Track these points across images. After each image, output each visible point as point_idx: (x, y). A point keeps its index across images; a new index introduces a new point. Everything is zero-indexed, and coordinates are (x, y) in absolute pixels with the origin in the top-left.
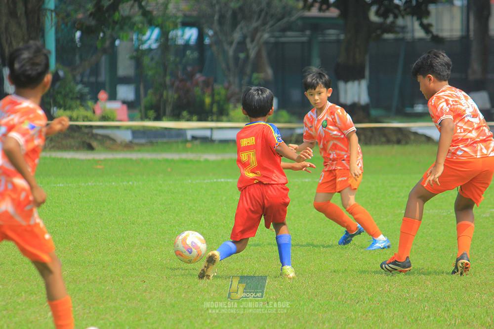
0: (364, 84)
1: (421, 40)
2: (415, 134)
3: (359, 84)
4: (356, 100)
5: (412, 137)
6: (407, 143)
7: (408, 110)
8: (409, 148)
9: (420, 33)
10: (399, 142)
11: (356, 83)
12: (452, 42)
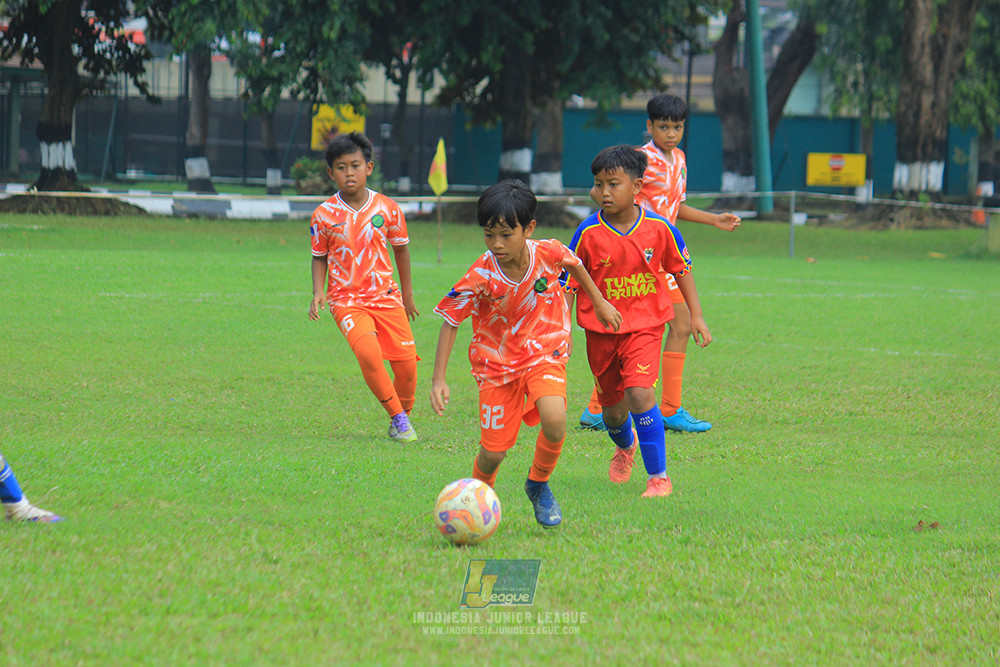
0: (69, 147)
1: (134, 98)
2: (127, 204)
3: (64, 146)
4: (60, 164)
5: (122, 208)
6: (116, 214)
7: (120, 176)
8: (118, 221)
9: (134, 91)
10: (107, 213)
11: (61, 145)
12: (169, 102)
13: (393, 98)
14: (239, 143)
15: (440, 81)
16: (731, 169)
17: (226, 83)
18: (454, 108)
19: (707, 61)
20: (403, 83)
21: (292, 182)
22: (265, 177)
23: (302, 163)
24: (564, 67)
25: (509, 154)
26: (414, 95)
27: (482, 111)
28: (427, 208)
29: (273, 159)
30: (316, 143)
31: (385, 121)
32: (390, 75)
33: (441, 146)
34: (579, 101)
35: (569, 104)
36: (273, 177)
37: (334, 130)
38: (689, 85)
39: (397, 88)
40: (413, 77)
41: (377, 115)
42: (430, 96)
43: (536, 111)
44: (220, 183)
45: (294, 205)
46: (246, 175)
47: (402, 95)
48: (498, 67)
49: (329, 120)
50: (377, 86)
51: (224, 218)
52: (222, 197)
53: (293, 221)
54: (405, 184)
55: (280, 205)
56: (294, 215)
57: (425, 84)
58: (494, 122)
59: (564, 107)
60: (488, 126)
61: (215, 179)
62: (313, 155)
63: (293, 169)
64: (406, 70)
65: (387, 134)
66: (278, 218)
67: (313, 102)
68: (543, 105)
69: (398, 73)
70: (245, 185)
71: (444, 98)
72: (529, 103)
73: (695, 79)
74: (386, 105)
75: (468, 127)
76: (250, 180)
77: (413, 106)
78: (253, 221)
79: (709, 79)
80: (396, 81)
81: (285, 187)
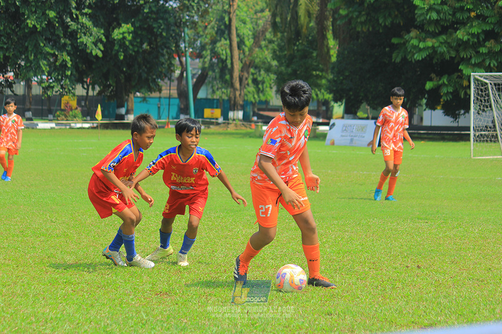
13: (85, 94)
14: (40, 107)
15: (98, 89)
16: (182, 113)
17: (36, 90)
18: (102, 97)
19: (176, 83)
20: (88, 90)
21: (56, 118)
22: (48, 116)
23: (58, 113)
24: (133, 84)
25: (118, 109)
26: (91, 93)
27: (110, 98)
28: (95, 125)
29: (50, 112)
30: (63, 107)
31: (83, 100)
32: (83, 87)
33: (99, 106)
34: (138, 94)
35: (135, 95)
36: (51, 117)
37: (68, 103)
38: (170, 90)
39: (86, 91)
40: (90, 87)
41: (80, 99)
42: (96, 93)
43: (127, 97)
44: (35, 119)
45: (57, 124)
46: (42, 116)
47: (87, 93)
48: (114, 84)
49: (66, 100)
50: (80, 90)
51: (36, 128)
52: (35, 122)
53: (57, 129)
54: (89, 118)
55: (53, 125)
56: (56, 127)
57: (93, 89)
58: (114, 100)
59: (134, 97)
60: (112, 101)
61: (33, 118)
62: (62, 110)
63: (56, 115)
64: (88, 86)
65: (83, 104)
66: (52, 128)
67: (62, 95)
68: (128, 96)
69: (85, 86)
70: (42, 119)
71: (99, 93)
72: (124, 94)
73: (172, 88)
74: (83, 96)
75: (106, 101)
76: (43, 118)
77: (90, 96)
78: (45, 129)
79: (176, 88)
80: (85, 89)
81: (54, 120)
